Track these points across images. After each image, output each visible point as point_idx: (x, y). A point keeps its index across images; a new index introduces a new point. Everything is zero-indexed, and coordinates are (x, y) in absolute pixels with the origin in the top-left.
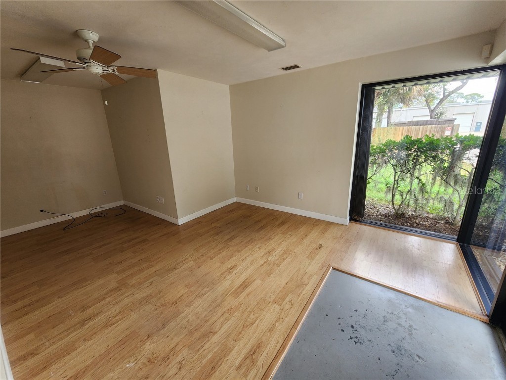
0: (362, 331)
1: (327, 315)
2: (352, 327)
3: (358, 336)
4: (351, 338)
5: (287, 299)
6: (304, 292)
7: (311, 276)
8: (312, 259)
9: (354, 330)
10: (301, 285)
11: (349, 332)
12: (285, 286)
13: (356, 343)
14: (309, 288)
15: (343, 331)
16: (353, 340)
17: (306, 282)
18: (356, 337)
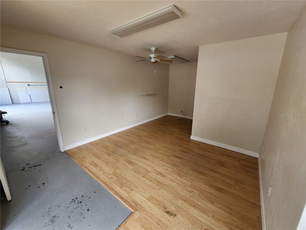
0: (75, 206)
1: (95, 192)
2: (81, 202)
3: (75, 203)
4: (76, 198)
5: (114, 177)
6: (115, 185)
7: (128, 193)
8: (148, 199)
9: (79, 202)
10: (122, 185)
11: (80, 199)
12: (124, 177)
13: (73, 199)
14: (118, 189)
15: (82, 196)
16: (75, 199)
17: (123, 188)
18: (75, 201)
